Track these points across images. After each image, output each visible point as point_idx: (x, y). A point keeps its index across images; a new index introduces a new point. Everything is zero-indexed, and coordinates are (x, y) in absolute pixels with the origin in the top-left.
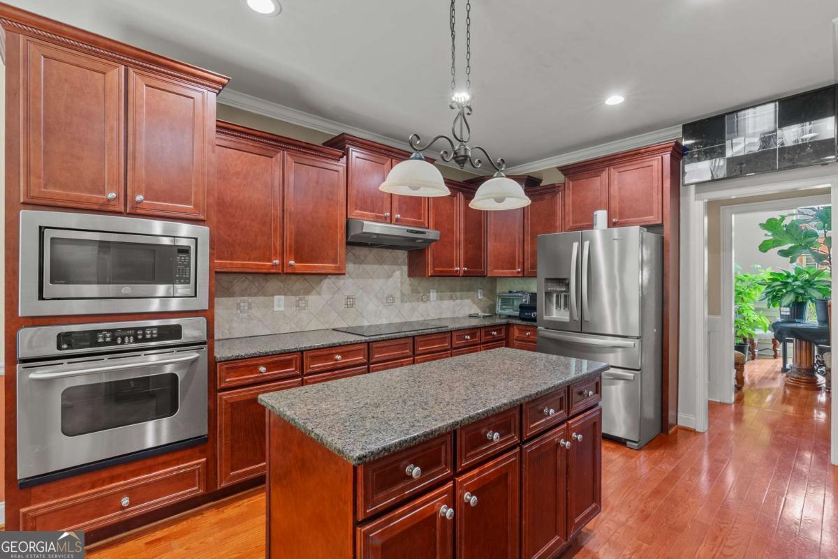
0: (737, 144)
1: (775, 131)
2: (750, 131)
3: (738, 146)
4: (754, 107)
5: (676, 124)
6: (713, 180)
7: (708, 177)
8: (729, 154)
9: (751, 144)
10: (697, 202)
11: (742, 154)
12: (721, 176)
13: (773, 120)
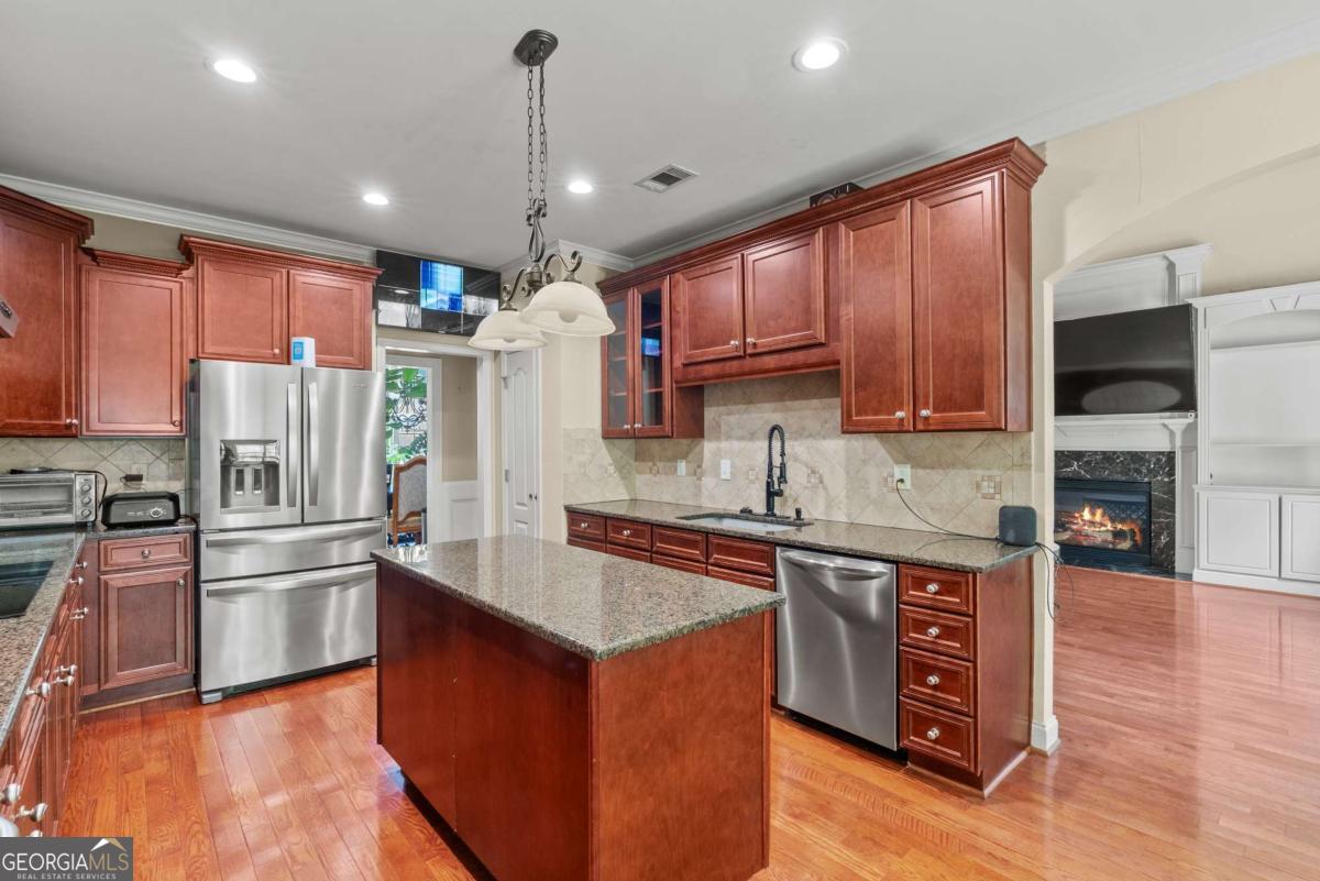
0: (431, 296)
1: (460, 296)
2: (441, 287)
3: (433, 299)
4: (446, 264)
5: (370, 245)
6: (408, 328)
7: (403, 324)
8: (423, 304)
9: (442, 301)
10: (379, 348)
11: (434, 308)
12: (416, 326)
13: (459, 285)
